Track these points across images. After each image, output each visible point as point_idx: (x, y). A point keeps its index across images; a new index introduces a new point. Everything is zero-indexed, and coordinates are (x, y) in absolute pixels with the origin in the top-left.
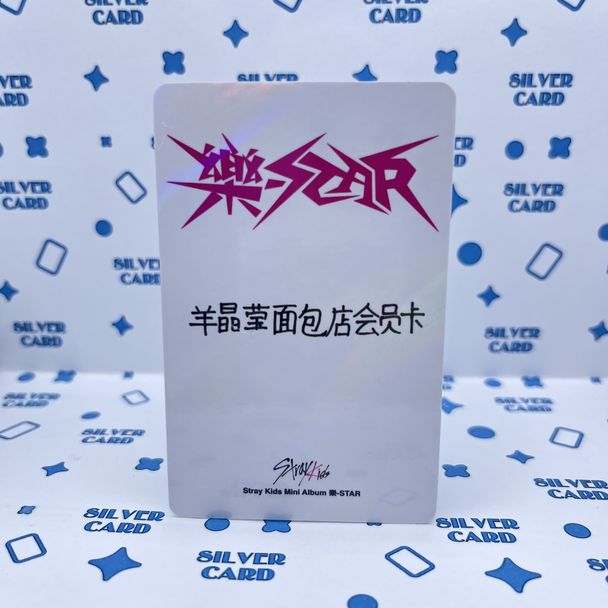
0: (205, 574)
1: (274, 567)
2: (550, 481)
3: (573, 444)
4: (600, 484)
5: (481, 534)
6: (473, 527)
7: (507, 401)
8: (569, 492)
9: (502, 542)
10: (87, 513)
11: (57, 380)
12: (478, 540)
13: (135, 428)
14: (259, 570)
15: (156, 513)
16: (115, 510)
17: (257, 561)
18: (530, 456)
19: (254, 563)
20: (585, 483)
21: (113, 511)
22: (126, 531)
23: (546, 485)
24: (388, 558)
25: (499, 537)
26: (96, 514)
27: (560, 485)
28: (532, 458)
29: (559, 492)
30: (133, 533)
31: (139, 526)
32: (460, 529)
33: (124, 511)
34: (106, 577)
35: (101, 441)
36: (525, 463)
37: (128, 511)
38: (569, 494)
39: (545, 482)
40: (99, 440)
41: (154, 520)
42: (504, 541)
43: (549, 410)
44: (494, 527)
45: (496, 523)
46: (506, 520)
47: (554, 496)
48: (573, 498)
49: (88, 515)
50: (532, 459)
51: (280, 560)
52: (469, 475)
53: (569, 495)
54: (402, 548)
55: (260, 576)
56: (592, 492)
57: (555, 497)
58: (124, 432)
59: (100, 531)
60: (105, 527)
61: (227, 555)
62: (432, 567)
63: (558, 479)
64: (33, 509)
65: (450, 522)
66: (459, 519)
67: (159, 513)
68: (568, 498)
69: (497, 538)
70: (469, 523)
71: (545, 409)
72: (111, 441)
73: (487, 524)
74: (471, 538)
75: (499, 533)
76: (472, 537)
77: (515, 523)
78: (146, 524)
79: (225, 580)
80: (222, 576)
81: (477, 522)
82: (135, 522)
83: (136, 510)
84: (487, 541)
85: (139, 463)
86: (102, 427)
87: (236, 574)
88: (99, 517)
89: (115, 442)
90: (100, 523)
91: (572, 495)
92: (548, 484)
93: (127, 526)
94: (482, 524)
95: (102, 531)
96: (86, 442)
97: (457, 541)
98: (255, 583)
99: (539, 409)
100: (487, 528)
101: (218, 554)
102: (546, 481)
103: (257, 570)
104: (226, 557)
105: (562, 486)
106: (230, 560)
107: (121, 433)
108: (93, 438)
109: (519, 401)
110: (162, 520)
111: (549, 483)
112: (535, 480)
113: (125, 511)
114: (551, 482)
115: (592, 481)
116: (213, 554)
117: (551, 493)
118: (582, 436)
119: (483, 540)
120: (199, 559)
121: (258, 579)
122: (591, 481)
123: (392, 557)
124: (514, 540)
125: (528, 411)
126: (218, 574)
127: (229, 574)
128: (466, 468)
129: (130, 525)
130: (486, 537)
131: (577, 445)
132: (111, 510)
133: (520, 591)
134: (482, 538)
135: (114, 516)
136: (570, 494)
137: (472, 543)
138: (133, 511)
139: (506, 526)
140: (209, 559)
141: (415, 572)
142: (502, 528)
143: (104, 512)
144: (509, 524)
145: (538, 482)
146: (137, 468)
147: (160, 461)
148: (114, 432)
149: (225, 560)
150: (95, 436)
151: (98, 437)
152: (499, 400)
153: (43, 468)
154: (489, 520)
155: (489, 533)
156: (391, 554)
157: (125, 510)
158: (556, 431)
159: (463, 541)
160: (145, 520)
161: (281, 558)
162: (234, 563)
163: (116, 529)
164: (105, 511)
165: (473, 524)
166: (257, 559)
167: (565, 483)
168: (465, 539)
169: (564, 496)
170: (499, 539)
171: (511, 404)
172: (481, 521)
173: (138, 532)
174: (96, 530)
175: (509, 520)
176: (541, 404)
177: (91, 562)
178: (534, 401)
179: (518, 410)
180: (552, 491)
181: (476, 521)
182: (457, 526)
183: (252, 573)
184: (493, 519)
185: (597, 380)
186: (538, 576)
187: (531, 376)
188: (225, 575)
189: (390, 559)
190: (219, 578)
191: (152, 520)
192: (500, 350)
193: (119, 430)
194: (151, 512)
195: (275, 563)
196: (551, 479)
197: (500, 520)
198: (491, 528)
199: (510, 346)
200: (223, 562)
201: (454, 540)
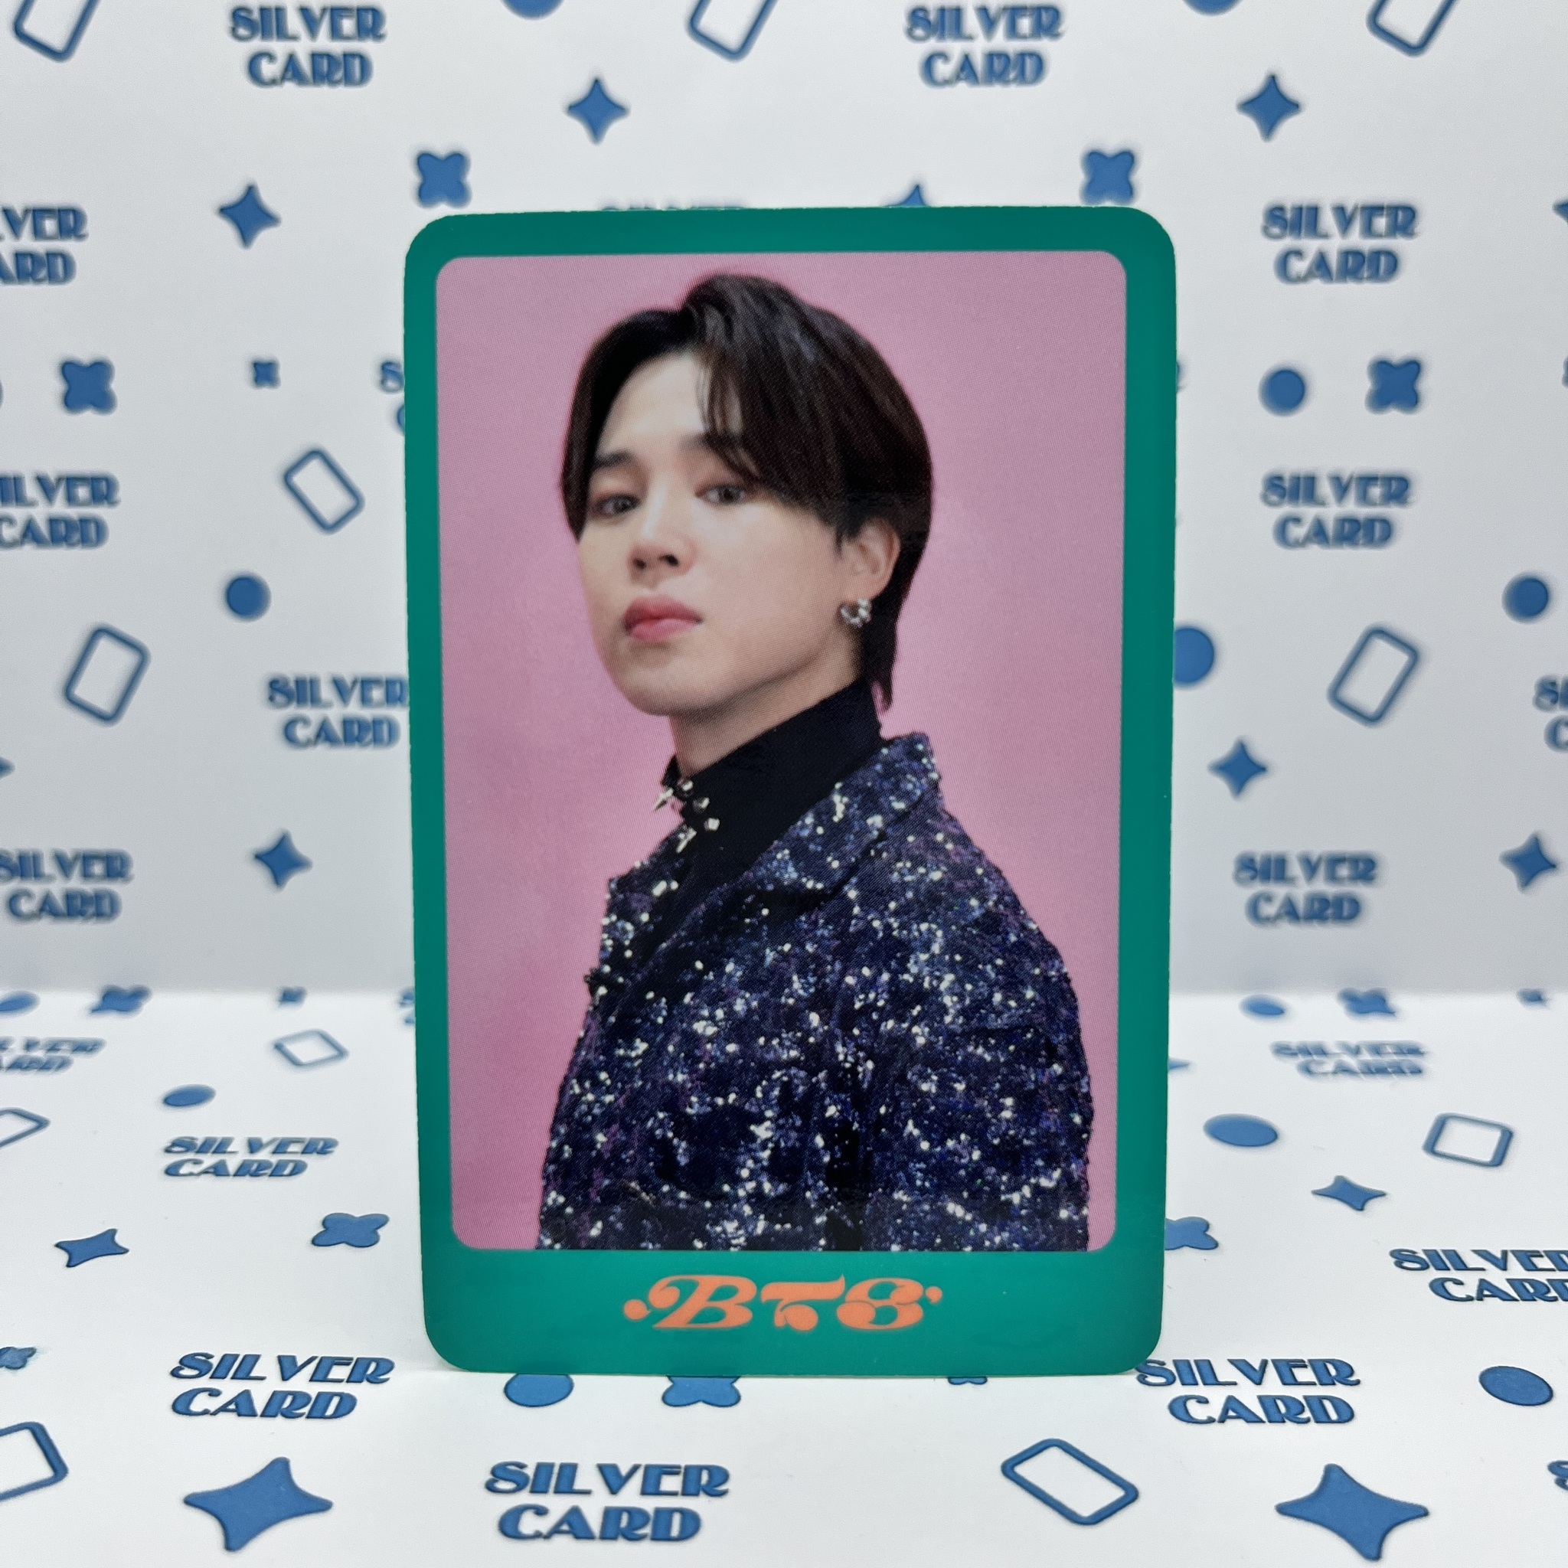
0: (509, 1526)
1: (698, 1504)
2: (1433, 1255)
3: (1487, 1158)
5: (1257, 1400)
6: (1235, 1384)
7: (1305, 1050)
8: (1485, 1285)
9: (1317, 1421)
10: (179, 1365)
11: (97, 1010)
12: (1252, 1419)
13: (308, 1135)
14: (658, 1511)
15: (371, 1360)
16: (257, 1358)
17: (651, 1488)
18: (1377, 1191)
19: (644, 1492)
20: (1527, 1258)
21: (252, 1360)
22: (289, 1415)
23: (1425, 1267)
24: (1010, 1473)
25: (1307, 1409)
26: (205, 1368)
27: (1462, 1266)
28: (1382, 1194)
29: (1461, 1283)
30: (308, 1417)
31: (324, 1398)
32: (1201, 1390)
33: (281, 1360)
34: (233, 1543)
35: (219, 1170)
36: (1362, 1209)
37: (293, 1359)
38: (1486, 1290)
39: (1418, 1257)
40: (210, 1168)
41: (365, 1383)
42: (1322, 1418)
43: (1417, 1071)
44: (1293, 1382)
45: (1296, 1371)
46: (1321, 1363)
47: (1448, 1296)
48: (1497, 1300)
49: (183, 1372)
50: (1379, 1199)
51: (714, 1482)
52: (1215, 1245)
53: (1486, 1293)
54: (1048, 1444)
55: (661, 1528)
56: (1546, 1283)
57: (1450, 1297)
58: (281, 1147)
59: (214, 1413)
60: (230, 1403)
61: (569, 1471)
62: (1131, 1495)
63: (1455, 1251)
64: (30, 1356)
65: (1174, 1370)
66: (1196, 1362)
67: (378, 1361)
68: (1486, 1299)
69: (1303, 1411)
70: (1225, 1372)
71: (1407, 1071)
72: (243, 1170)
73: (1271, 1372)
74: (1231, 1413)
75: (1306, 1398)
76: (1234, 1411)
77: (1347, 1371)
78: (343, 1393)
79: (563, 1542)
80: (556, 1530)
81: (1245, 1369)
82: (314, 1389)
83: (315, 1355)
84: (1277, 1419)
85: (322, 1229)
86: (219, 1134)
87: (595, 1522)
88: (212, 1377)
89: (255, 1174)
90: (213, 1393)
91: (1494, 1290)
92: (1430, 1264)
93: (289, 1399)
94: (1260, 1373)
95: (221, 1415)
96: (177, 1175)
97: (1193, 1423)
98: (647, 1550)
99: (1390, 1070)
100: (1273, 1385)
101: (543, 1469)
102: (1424, 1256)
103: (651, 1512)
104: (565, 1478)
105: (1466, 1268)
106: (577, 1486)
107: (271, 1148)
108: (197, 1162)
109: (1337, 1051)
110: (386, 1380)
111: (1431, 1262)
112: (1393, 1254)
113: (283, 1360)
114: (1434, 1259)
115: (1545, 1252)
116: (530, 1472)
117: (1439, 1288)
118: (1507, 1136)
119: (1264, 1418)
120: (490, 1487)
121: (655, 1538)
122: (1543, 1254)
123: (1022, 1470)
124: (1349, 1415)
125: (1362, 1076)
126: (545, 1524)
127: (574, 1525)
128: (1207, 1226)
129: (300, 1398)
130: (1272, 1410)
131: (1499, 1159)
132: (245, 1357)
133: (1374, 1553)
134: (1261, 1414)
135: (253, 1374)
136: (1488, 1290)
137: (1236, 1426)
138: (306, 1360)
139: (1324, 1379)
140: (518, 1484)
141: (1085, 1512)
142: (1313, 1384)
143: (226, 1363)
144: (1333, 1372)
145: (1402, 1258)
146: (316, 1242)
147: (381, 1221)
148: (254, 1146)
149: (564, 1485)
150: (199, 1157)
151: (209, 1160)
152: (1283, 1050)
153: (58, 1245)
154: (1277, 1363)
155: (1281, 1398)
156: (1017, 1461)
157: (284, 1356)
158: (1440, 1125)
159: (1210, 1420)
160: (340, 1381)
161: (718, 1478)
162: (587, 1493)
163: (259, 1409)
164: (227, 1360)
165: (1234, 1375)
166: (652, 1481)
167: (1473, 1261)
168: (1216, 1415)
169: (1474, 1294)
170: (1307, 1414)
171: (1315, 1057)
172: (1257, 1366)
173: (319, 1415)
174: (205, 1412)
175: (1331, 1361)
176: (1395, 1058)
177: (192, 1501)
178: (1377, 1049)
179: (1335, 1073)
180: (1440, 1282)
181: (1241, 1366)
182: (1192, 1382)
183: (638, 1520)
184: (1288, 1362)
185: (1534, 998)
186: (1421, 1513)
187: (1363, 989)
188: (565, 1527)
189: (1015, 1473)
190: (548, 1536)
191: (360, 1382)
192: (1278, 917)
193: (265, 1140)
194: (358, 1359)
195: (701, 1493)
196: (1435, 1251)
197: (1307, 1364)
198: (1284, 1384)
199: (1301, 906)
200: (557, 1491)
201: (1187, 1419)
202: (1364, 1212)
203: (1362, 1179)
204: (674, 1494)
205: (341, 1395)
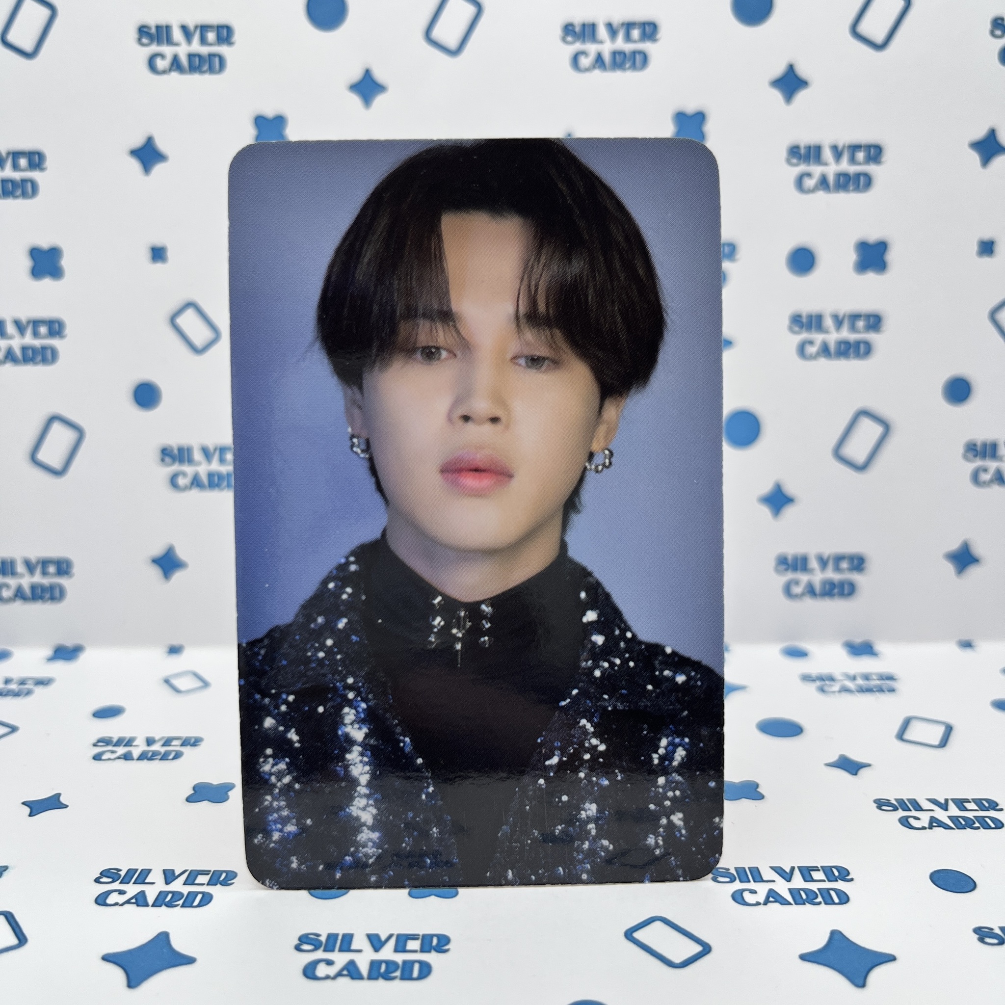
0: (309, 972)
1: (430, 958)
2: (901, 802)
3: (936, 742)
4: (987, 805)
5: (788, 891)
6: (774, 881)
7: (821, 678)
8: (934, 820)
9: (826, 904)
10: (99, 875)
11: (52, 659)
12: (784, 902)
13: (185, 734)
14: (405, 962)
15: (221, 872)
16: (149, 871)
17: (400, 947)
18: (866, 763)
19: (396, 950)
20: (961, 803)
21: (147, 872)
22: (170, 905)
23: (895, 809)
24: (630, 937)
25: (819, 896)
26: (116, 877)
27: (919, 808)
28: (869, 765)
29: (918, 819)
30: (182, 907)
31: (192, 895)
32: (752, 885)
33: (165, 872)
34: (132, 983)
35: (127, 757)
36: (856, 774)
37: (173, 871)
38: (934, 823)
39: (892, 804)
40: (121, 755)
41: (219, 886)
42: (829, 901)
43: (892, 690)
44: (811, 879)
45: (813, 873)
46: (829, 868)
47: (909, 826)
48: (941, 828)
49: (102, 880)
50: (868, 768)
51: (441, 945)
52: (761, 797)
53: (935, 824)
54: (653, 919)
55: (406, 972)
56: (973, 818)
57: (912, 827)
58: (167, 742)
59: (122, 905)
60: (132, 898)
61: (348, 939)
62: (707, 949)
63: (914, 799)
64: (5, 870)
65: (735, 873)
66: (749, 868)
67: (227, 872)
68: (934, 828)
69: (817, 897)
70: (768, 874)
71: (885, 690)
72: (143, 757)
73: (797, 874)
74: (771, 899)
75: (819, 889)
76: (773, 897)
77: (845, 873)
78: (204, 892)
79: (344, 981)
80: (339, 974)
81: (780, 872)
82: (185, 890)
83: (187, 869)
84: (800, 903)
85: (193, 792)
86: (127, 735)
87: (364, 969)
88: (121, 883)
89: (150, 759)
90: (122, 892)
91: (939, 823)
92: (899, 807)
93: (170, 896)
94: (790, 875)
95: (126, 906)
96: (100, 759)
97: (747, 905)
98: (397, 986)
99: (875, 690)
100: (798, 882)
101: (332, 937)
102: (895, 802)
103: (400, 963)
104: (346, 943)
105: (922, 810)
106: (353, 947)
107: (161, 743)
108: (113, 752)
109: (841, 678)
110: (232, 884)
111: (899, 806)
112: (875, 801)
113: (167, 872)
114: (902, 804)
115: (973, 799)
116: (323, 939)
117: (905, 822)
118: (949, 729)
119: (792, 902)
120: (298, 948)
121: (403, 978)
122: (971, 801)
123: (637, 935)
124: (846, 899)
125: (857, 694)
126: (332, 971)
127: (351, 971)
128: (757, 786)
129: (177, 895)
130: (797, 897)
131: (944, 743)
132: (142, 870)
133: (861, 983)
134: (790, 899)
135: (147, 881)
137: (774, 907)
138: (181, 872)
139: (830, 877)
140: (315, 946)
141: (677, 960)
142: (824, 881)
143: (130, 874)
144: (836, 873)
145: (881, 804)
146: (189, 800)
147: (231, 787)
148: (150, 742)
149: (345, 947)
150: (115, 749)
151: (121, 750)
152: (807, 678)
153: (24, 803)
154: (801, 868)
155: (803, 890)
156: (634, 930)
157: (167, 870)
158: (907, 723)
159: (758, 904)
160: (203, 884)
161: (443, 943)
162: (360, 951)
163: (151, 902)
164: (131, 872)
165: (774, 876)
166: (401, 944)
167: (926, 805)
168: (762, 901)
169: (927, 826)
170: (820, 899)
171: (827, 682)
172: (788, 870)
173: (189, 905)
174: (116, 904)
175: (836, 867)
176: (878, 682)
177: (106, 958)
178: (866, 677)
179: (840, 691)
180: (905, 818)
181: (779, 871)
182: (747, 880)
183: (392, 968)
184: (808, 867)
185: (967, 645)
186: (892, 958)
187: (858, 640)
188: (345, 972)
189: (634, 938)
190: (334, 978)
191: (216, 885)
192: (803, 594)
193: (157, 738)
194: (214, 871)
195: (433, 951)
196: (902, 800)
197: (820, 868)
198: (805, 881)
199: (818, 588)
200: (341, 950)
201: (743, 903)
202: (857, 776)
203: (856, 756)
204: (415, 951)
205: (203, 893)
